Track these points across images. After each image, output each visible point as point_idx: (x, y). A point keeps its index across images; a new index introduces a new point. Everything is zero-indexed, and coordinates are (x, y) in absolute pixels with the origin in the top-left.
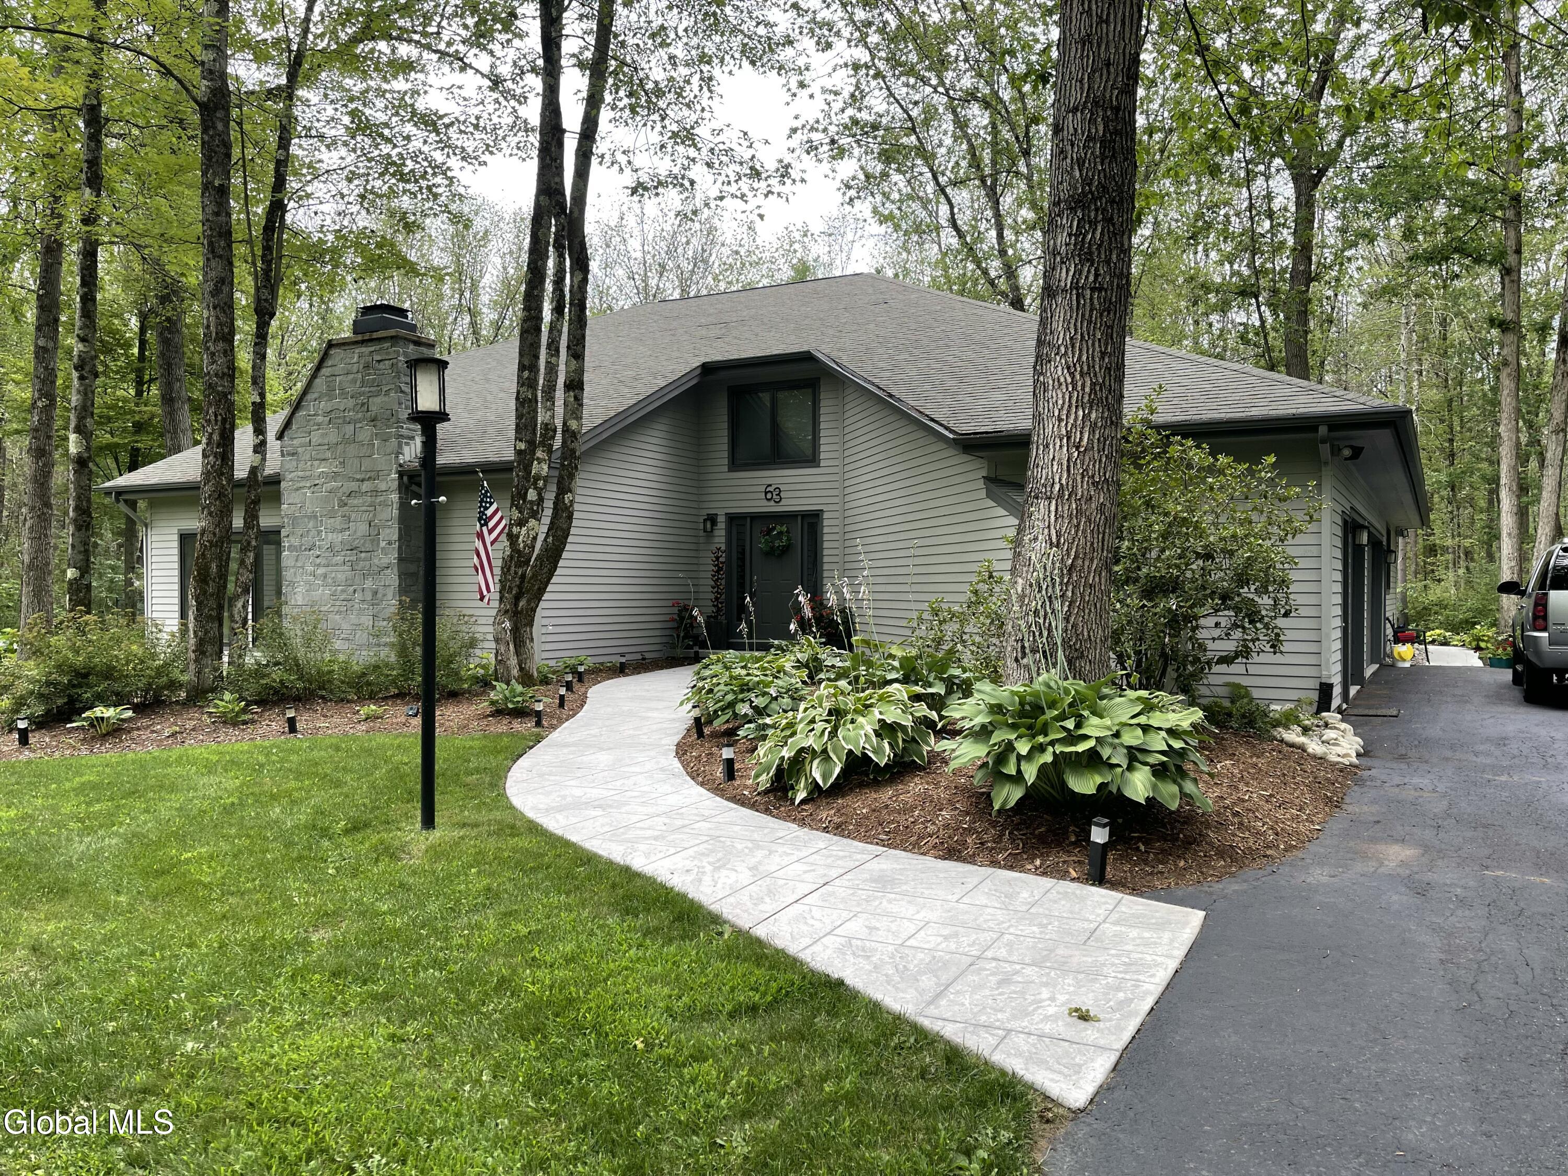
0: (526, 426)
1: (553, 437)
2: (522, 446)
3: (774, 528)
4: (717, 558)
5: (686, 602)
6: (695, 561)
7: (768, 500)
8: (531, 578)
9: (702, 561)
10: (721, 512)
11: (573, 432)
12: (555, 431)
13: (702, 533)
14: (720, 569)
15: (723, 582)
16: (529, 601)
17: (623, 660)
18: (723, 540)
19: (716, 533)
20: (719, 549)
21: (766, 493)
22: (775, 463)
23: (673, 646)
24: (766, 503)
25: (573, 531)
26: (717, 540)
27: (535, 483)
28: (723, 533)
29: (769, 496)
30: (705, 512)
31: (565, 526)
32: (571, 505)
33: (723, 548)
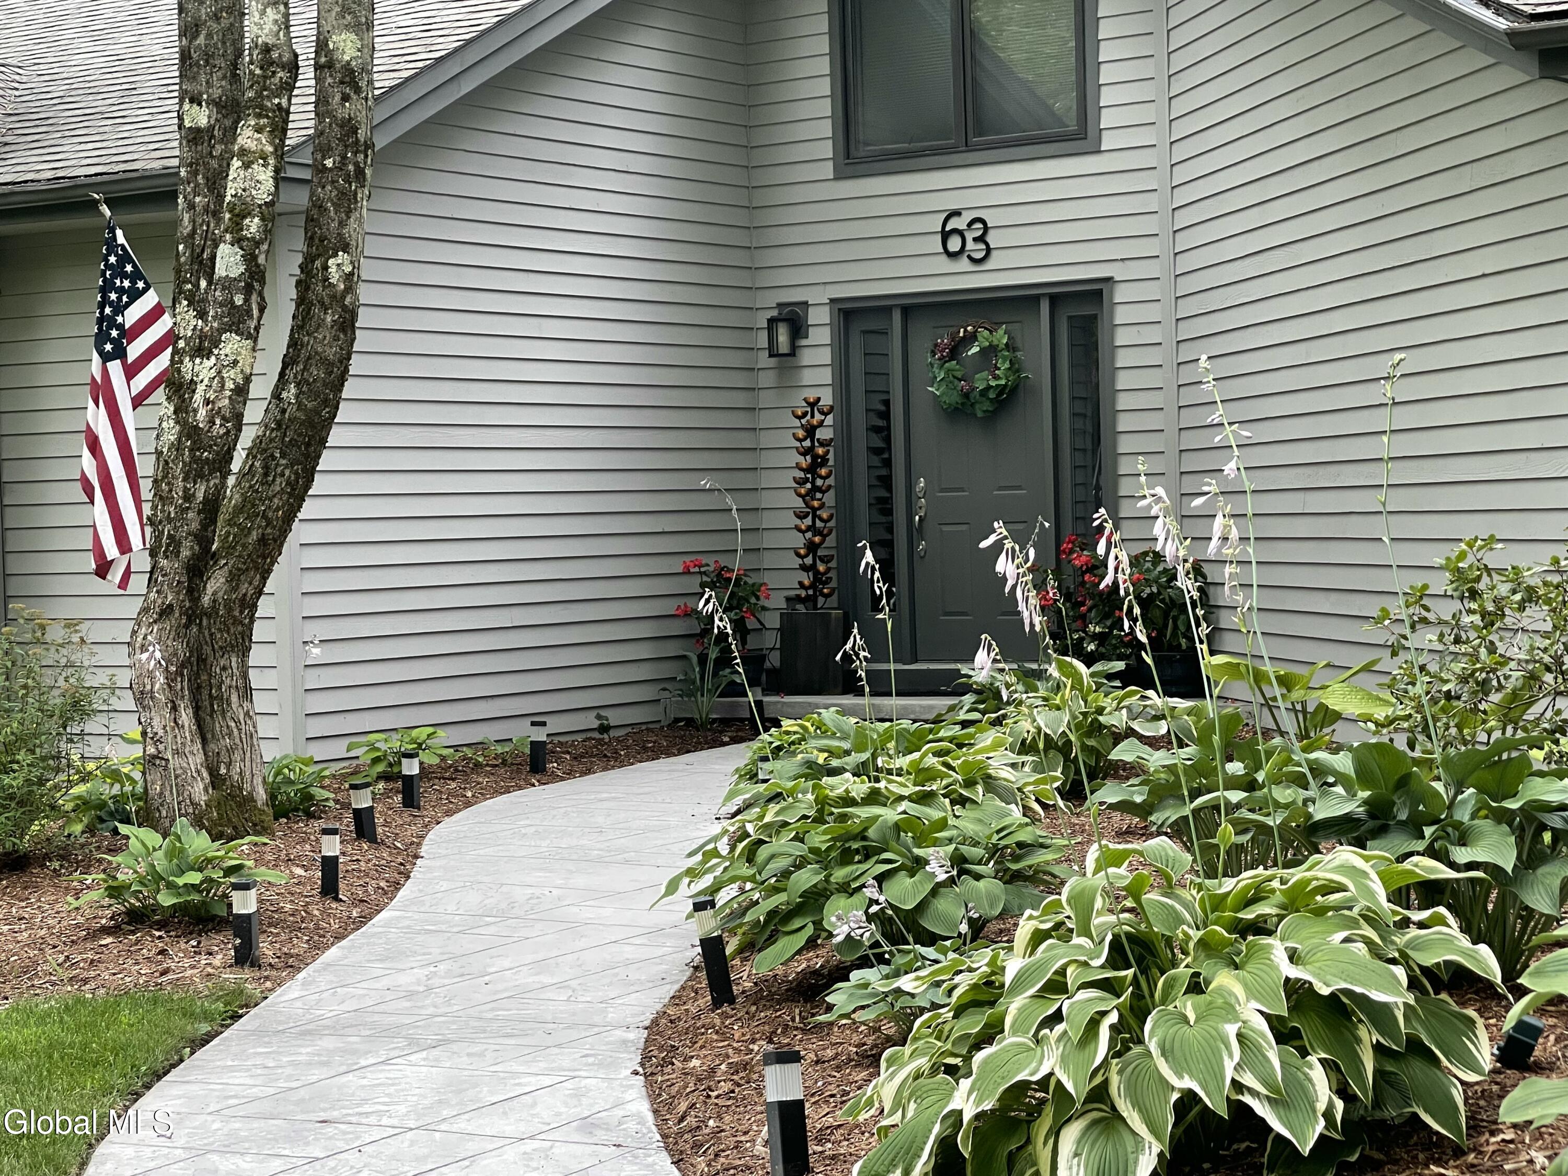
0: (208, 57)
1: (288, 87)
2: (200, 117)
3: (972, 338)
4: (810, 431)
5: (724, 561)
6: (745, 440)
7: (952, 255)
8: (239, 510)
9: (766, 440)
10: (818, 297)
11: (348, 70)
12: (293, 67)
13: (764, 360)
14: (818, 462)
15: (830, 498)
16: (234, 579)
17: (540, 735)
18: (826, 376)
19: (807, 357)
20: (813, 404)
21: (946, 236)
22: (969, 147)
23: (689, 689)
24: (945, 264)
25: (356, 365)
26: (808, 377)
27: (236, 226)
28: (825, 356)
29: (954, 244)
30: (773, 299)
31: (331, 353)
32: (349, 289)
33: (827, 399)
